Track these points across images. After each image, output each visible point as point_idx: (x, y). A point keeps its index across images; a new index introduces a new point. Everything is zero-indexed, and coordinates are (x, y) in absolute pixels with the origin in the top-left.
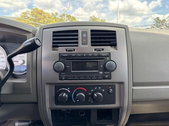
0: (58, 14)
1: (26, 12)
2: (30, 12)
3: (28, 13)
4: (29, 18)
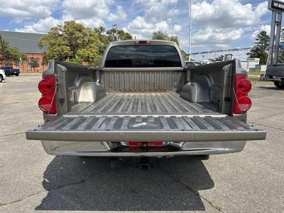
0: (104, 29)
1: (57, 26)
2: (62, 28)
3: (59, 28)
4: (61, 36)
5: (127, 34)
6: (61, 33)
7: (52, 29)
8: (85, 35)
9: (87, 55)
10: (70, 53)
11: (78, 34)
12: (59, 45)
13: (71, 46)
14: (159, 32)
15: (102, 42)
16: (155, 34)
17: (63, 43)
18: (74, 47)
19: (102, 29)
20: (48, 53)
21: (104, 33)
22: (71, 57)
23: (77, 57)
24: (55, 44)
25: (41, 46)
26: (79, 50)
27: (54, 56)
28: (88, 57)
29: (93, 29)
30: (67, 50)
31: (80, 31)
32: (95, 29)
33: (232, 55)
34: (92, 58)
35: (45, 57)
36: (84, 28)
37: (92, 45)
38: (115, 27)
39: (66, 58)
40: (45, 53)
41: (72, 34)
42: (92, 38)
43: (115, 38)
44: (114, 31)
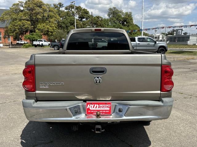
0: (63, 5)
1: (19, 3)
2: (23, 4)
3: (20, 4)
4: (22, 11)
5: (84, 9)
6: (22, 9)
7: (14, 5)
8: (45, 11)
9: (46, 29)
10: (31, 27)
11: (38, 10)
12: (20, 20)
13: (31, 21)
14: (114, 8)
15: (61, 17)
16: (110, 9)
17: (24, 18)
18: (34, 22)
19: (61, 5)
20: (9, 27)
21: (63, 9)
22: (31, 31)
23: (37, 31)
24: (16, 19)
25: (3, 21)
26: (39, 25)
27: (15, 30)
28: (48, 31)
29: (52, 6)
30: (28, 24)
31: (40, 7)
32: (54, 5)
33: (182, 30)
34: (52, 32)
35: (6, 31)
36: (44, 4)
37: (52, 20)
38: (73, 4)
39: (26, 31)
40: (7, 27)
41: (32, 10)
42: (51, 14)
43: (73, 13)
44: (72, 7)
